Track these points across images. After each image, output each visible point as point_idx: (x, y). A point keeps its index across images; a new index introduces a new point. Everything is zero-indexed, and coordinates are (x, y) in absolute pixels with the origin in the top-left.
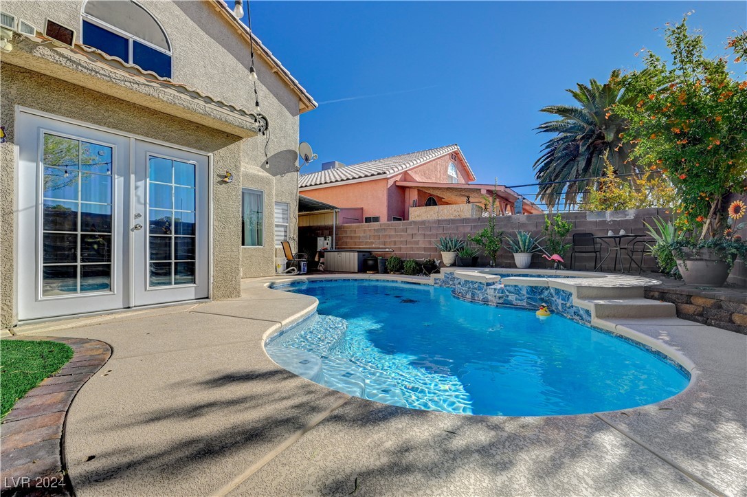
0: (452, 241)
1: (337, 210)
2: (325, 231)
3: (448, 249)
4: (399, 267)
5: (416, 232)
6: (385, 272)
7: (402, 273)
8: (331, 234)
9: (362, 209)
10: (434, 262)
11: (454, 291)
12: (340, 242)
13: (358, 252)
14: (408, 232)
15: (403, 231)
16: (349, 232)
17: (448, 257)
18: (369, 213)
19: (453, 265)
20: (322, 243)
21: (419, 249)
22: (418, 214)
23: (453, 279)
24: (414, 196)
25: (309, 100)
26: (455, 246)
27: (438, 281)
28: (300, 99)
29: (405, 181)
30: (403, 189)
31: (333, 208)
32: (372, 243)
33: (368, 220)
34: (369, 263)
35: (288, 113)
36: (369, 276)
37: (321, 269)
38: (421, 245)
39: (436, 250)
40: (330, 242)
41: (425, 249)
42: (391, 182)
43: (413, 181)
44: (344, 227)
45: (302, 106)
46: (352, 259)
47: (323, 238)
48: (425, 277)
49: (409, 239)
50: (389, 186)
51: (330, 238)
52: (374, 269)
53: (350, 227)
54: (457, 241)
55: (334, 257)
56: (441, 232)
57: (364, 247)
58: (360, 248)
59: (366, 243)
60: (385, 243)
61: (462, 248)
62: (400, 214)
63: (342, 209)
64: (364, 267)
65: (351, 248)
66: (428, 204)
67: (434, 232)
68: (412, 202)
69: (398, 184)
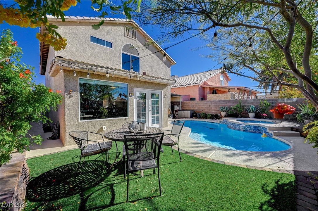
0: (225, 108)
1: (181, 96)
2: (178, 103)
3: (224, 111)
4: (205, 116)
5: (211, 104)
6: (200, 118)
7: (206, 118)
8: (179, 104)
9: (189, 95)
10: (218, 115)
11: (228, 126)
12: (183, 107)
13: (190, 111)
14: (208, 104)
15: (206, 104)
16: (186, 104)
17: (223, 114)
18: (192, 96)
19: (225, 116)
20: (176, 108)
21: (212, 110)
22: (210, 97)
23: (226, 122)
24: (208, 90)
25: (174, 62)
26: (226, 110)
27: (221, 122)
28: (171, 62)
29: (205, 85)
30: (204, 88)
31: (180, 96)
32: (195, 108)
33: (191, 99)
34: (194, 115)
35: (167, 67)
36: (194, 119)
37: (177, 116)
38: (213, 109)
39: (218, 110)
40: (179, 107)
41: (214, 110)
42: (200, 86)
43: (209, 85)
44: (184, 102)
45: (171, 64)
46: (188, 114)
47: (176, 106)
48: (215, 120)
49: (208, 107)
50: (199, 87)
51: (179, 106)
52: (196, 117)
53: (186, 102)
54: (227, 108)
55: (181, 113)
56: (220, 104)
57: (192, 109)
58: (190, 109)
59: (192, 108)
60: (199, 108)
61: (229, 110)
62: (203, 98)
63: (183, 96)
64: (192, 116)
65: (187, 109)
66: (213, 93)
67: (218, 104)
68: (207, 92)
69: (202, 86)
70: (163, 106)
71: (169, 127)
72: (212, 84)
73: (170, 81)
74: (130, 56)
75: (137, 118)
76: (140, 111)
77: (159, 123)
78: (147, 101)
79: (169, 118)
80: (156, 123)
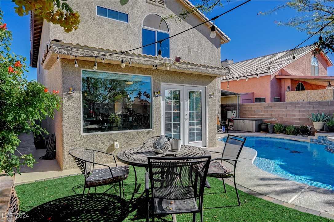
0: (321, 115)
1: (239, 95)
2: (233, 107)
3: (318, 120)
4: (284, 130)
5: (293, 108)
6: (274, 132)
7: (285, 134)
8: (236, 109)
9: (253, 93)
10: (307, 127)
11: (327, 148)
12: (241, 114)
13: (255, 120)
14: (288, 109)
15: (284, 108)
16: (247, 108)
17: (318, 126)
18: (258, 95)
19: (322, 130)
20: (230, 115)
21: (296, 119)
22: (292, 96)
23: (324, 140)
24: (289, 84)
25: (226, 38)
26: (323, 118)
27: (313, 141)
28: (221, 38)
29: (282, 75)
30: (280, 80)
31: (237, 94)
32: (263, 115)
33: (257, 100)
34: (262, 127)
35: (215, 48)
36: (262, 135)
37: (231, 129)
38: (298, 116)
39: (308, 120)
40: (235, 114)
41: (300, 119)
42: (272, 77)
43: (290, 75)
44: (244, 105)
45: (222, 41)
46: (252, 125)
47: (231, 112)
48: (301, 137)
49: (289, 113)
50: (271, 79)
51: (235, 111)
52: (266, 130)
53: (248, 105)
54: (325, 115)
55: (239, 123)
56: (312, 109)
57: (258, 117)
58: (255, 118)
59: (259, 115)
60: (271, 115)
61: (328, 120)
62: (279, 98)
63: (242, 95)
64: (259, 129)
65: (249, 118)
66: (298, 89)
67: (307, 109)
68: (286, 87)
69: (277, 77)
70: (209, 111)
71: (218, 146)
72: (295, 73)
73: (219, 70)
74: (155, 32)
75: (166, 130)
76: (171, 119)
77: (201, 140)
78: (181, 103)
79: (218, 132)
80: (196, 140)
